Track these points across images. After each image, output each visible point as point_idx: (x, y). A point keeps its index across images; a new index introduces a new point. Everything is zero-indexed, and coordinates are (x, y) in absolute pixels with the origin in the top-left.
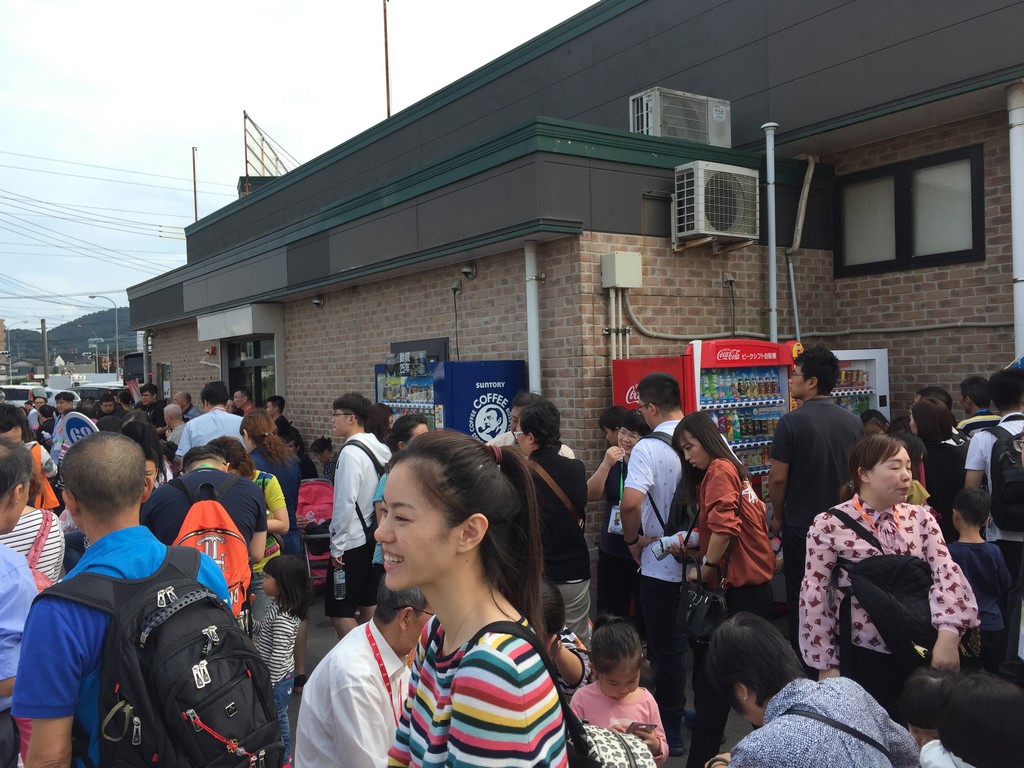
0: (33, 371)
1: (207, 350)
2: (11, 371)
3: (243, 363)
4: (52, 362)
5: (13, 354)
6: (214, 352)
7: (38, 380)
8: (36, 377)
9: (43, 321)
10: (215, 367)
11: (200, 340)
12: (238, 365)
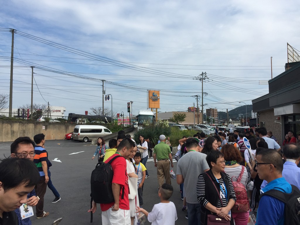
0: (224, 123)
1: (277, 118)
2: (219, 123)
3: (289, 122)
4: (229, 121)
5: (219, 118)
6: (279, 119)
7: (225, 125)
8: (225, 124)
9: (227, 110)
10: (280, 124)
11: (275, 115)
12: (288, 123)
